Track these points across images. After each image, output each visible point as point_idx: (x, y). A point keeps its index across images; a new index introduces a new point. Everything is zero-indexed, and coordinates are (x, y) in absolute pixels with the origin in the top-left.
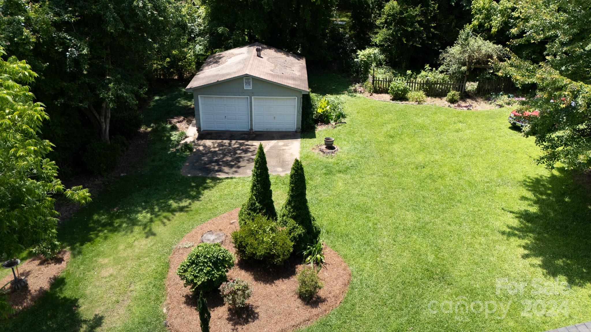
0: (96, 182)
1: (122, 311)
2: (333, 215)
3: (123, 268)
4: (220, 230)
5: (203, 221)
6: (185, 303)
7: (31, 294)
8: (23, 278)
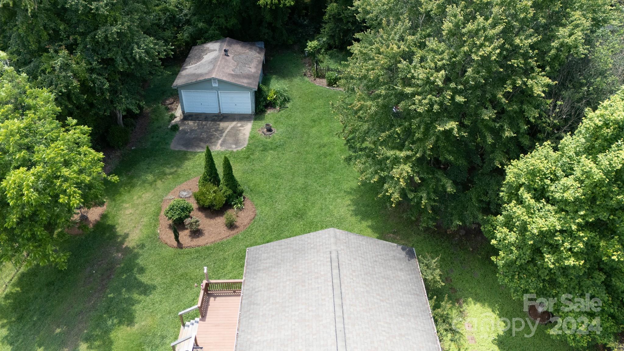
0: (116, 154)
1: (137, 232)
2: (258, 180)
3: (137, 209)
4: (190, 189)
5: (181, 183)
6: (169, 228)
7: (91, 223)
8: (85, 214)
